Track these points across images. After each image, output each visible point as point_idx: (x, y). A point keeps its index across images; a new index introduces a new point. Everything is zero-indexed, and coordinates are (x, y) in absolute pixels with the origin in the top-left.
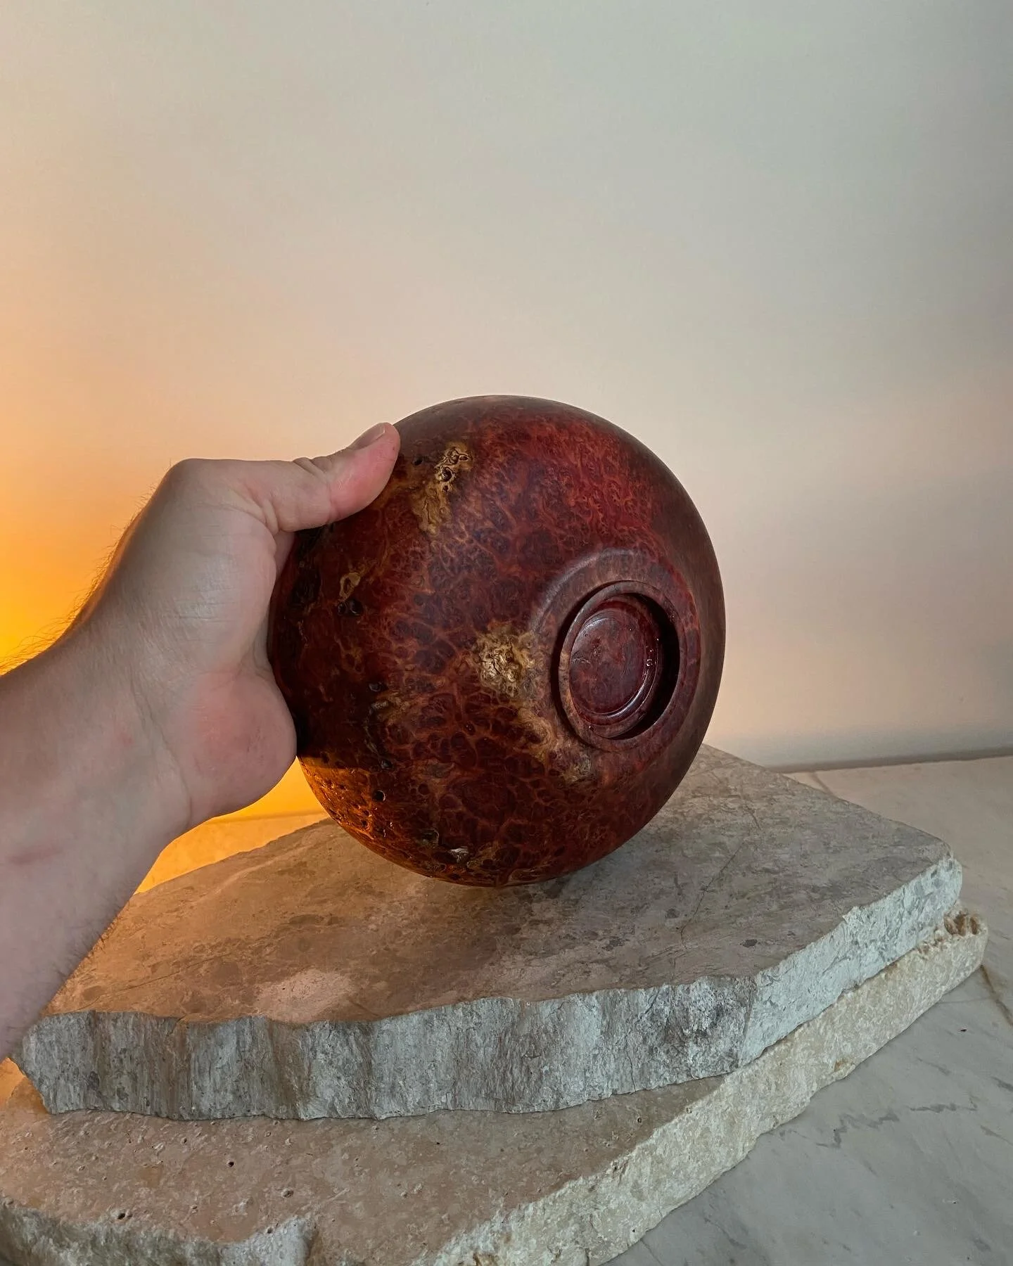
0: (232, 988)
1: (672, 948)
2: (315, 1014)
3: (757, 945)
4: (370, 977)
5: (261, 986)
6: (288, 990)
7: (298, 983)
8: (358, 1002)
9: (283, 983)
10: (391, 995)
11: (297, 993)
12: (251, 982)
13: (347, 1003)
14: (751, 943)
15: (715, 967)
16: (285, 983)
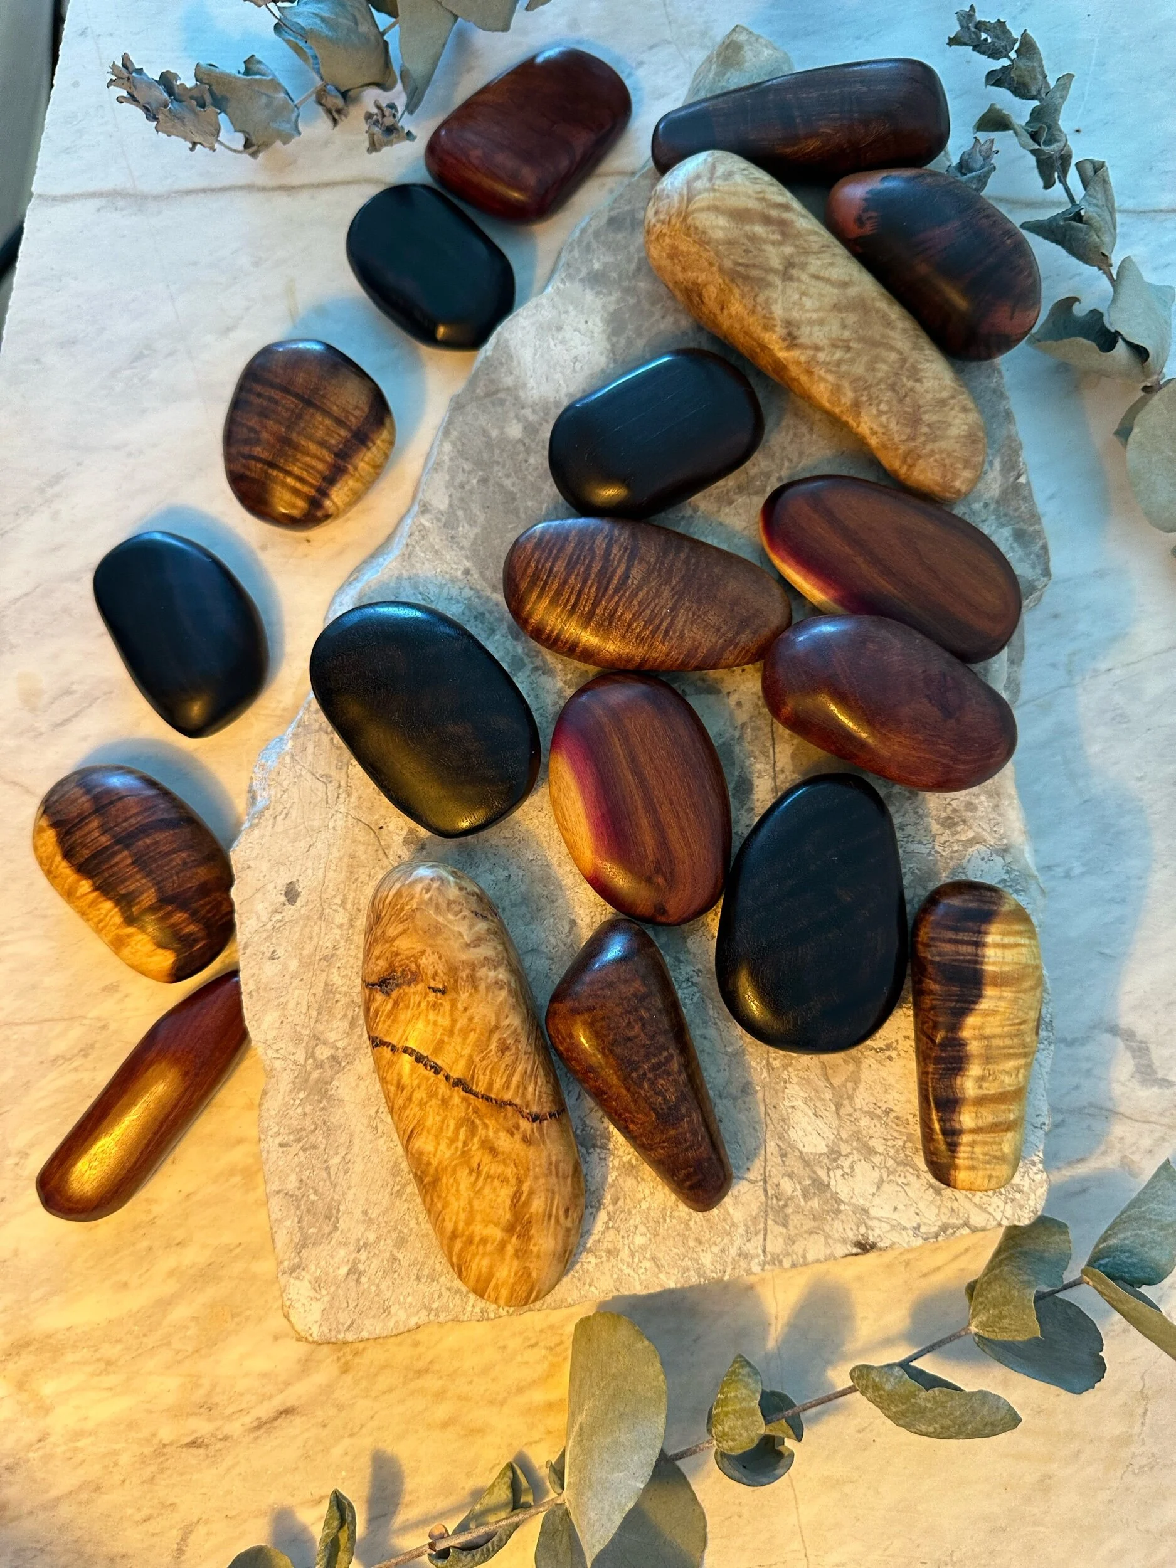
0: (633, 266)
1: (349, 795)
2: (512, 343)
3: (283, 899)
4: (541, 424)
5: (613, 298)
6: (582, 327)
7: (587, 341)
8: (501, 395)
9: (600, 324)
10: (489, 437)
11: (568, 333)
12: (627, 291)
13: (508, 381)
14: (291, 894)
15: (279, 818)
16: (597, 325)
